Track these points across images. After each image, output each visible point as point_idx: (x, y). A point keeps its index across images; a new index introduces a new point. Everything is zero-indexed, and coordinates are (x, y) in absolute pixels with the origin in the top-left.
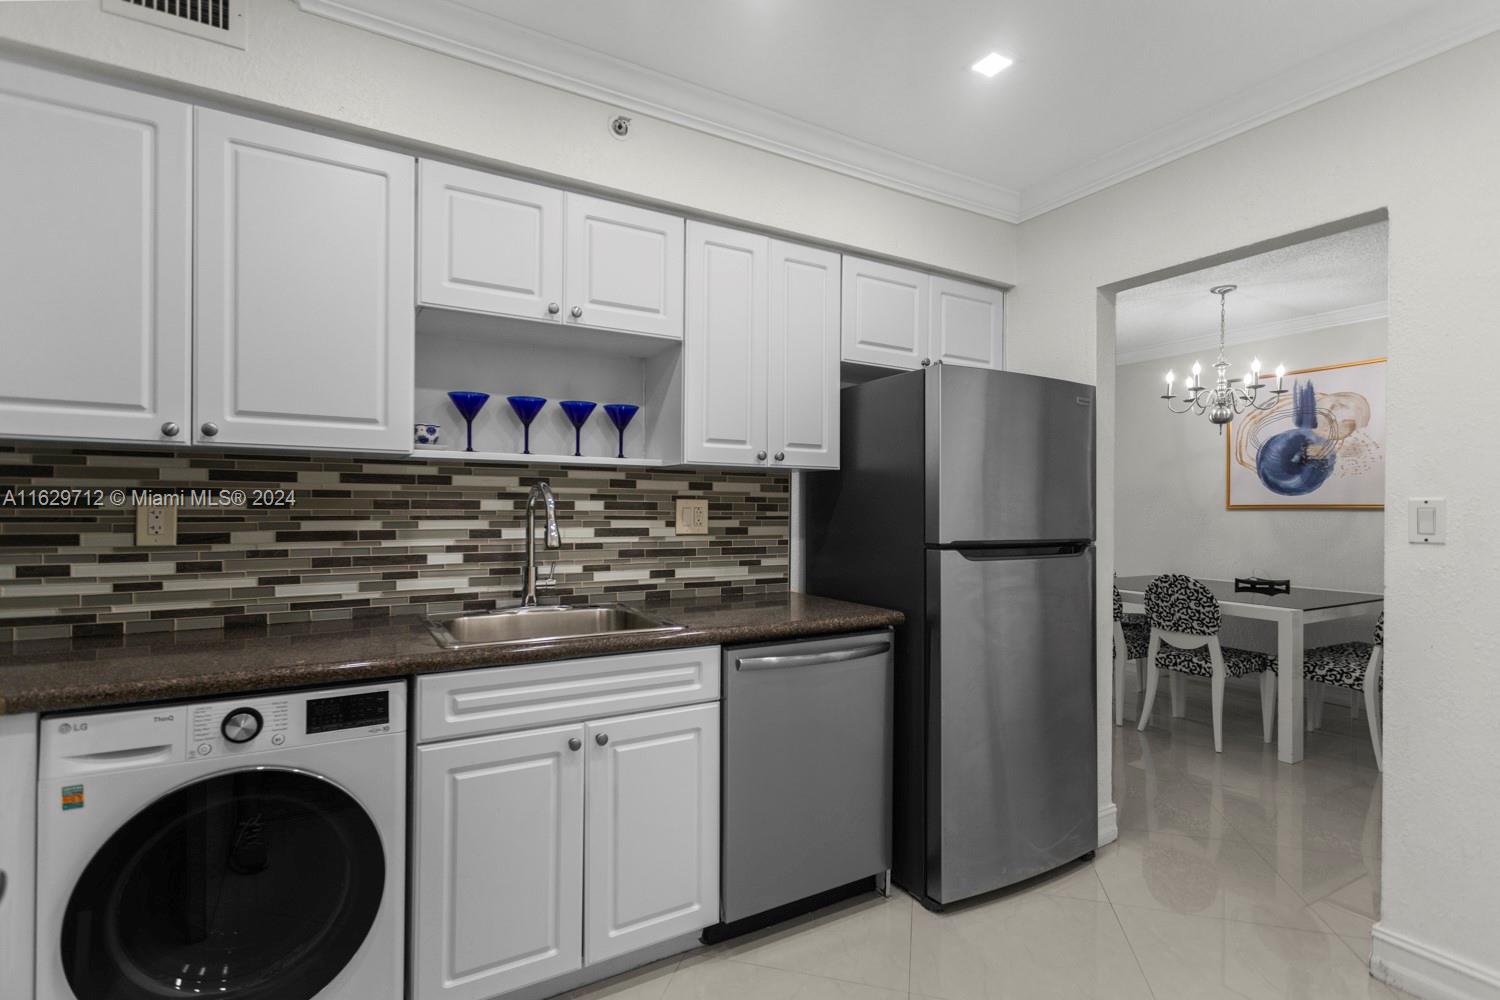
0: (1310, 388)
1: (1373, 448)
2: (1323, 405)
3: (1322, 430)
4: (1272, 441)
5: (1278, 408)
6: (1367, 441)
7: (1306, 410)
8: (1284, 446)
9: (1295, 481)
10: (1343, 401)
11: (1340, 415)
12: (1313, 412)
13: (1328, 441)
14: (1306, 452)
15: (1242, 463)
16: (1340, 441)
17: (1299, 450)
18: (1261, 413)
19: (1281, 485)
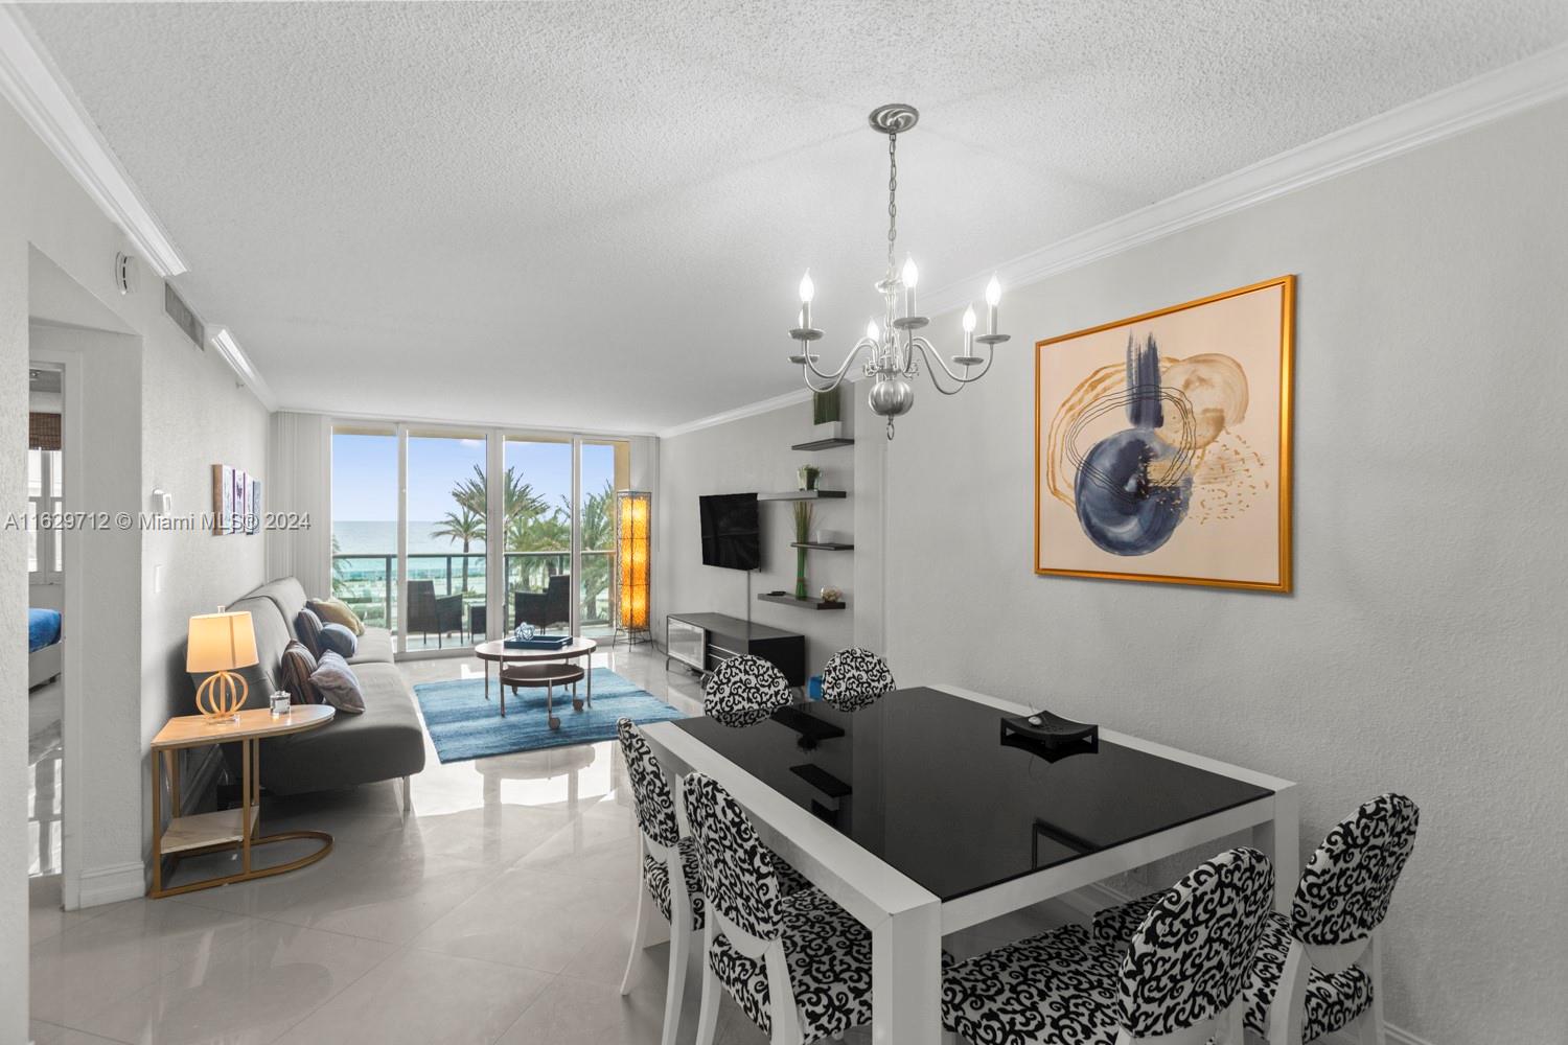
0: (1152, 348)
1: (1252, 465)
2: (1171, 380)
3: (1171, 433)
4: (1097, 451)
5: (1105, 390)
6: (1244, 453)
7: (1146, 401)
8: (1114, 461)
9: (1129, 529)
10: (1204, 371)
11: (1201, 400)
12: (1157, 397)
13: (1180, 452)
14: (1145, 472)
15: (1055, 492)
16: (1199, 452)
17: (1135, 469)
18: (1080, 401)
19: (1110, 535)
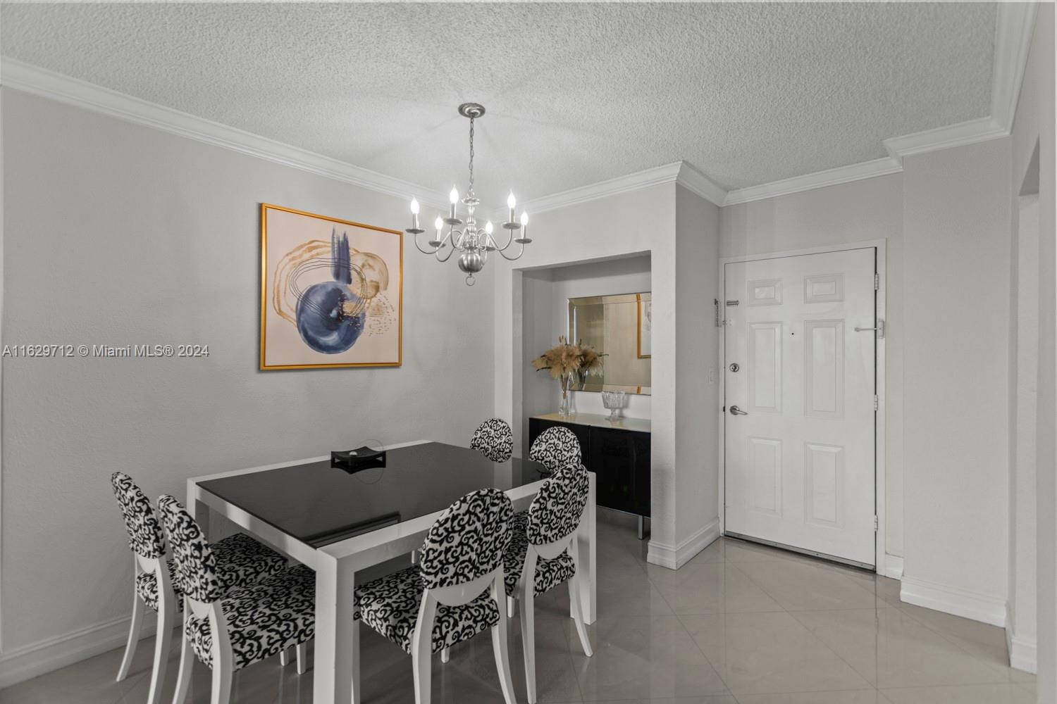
0: (346, 242)
1: (390, 310)
2: (356, 261)
3: (355, 288)
4: (312, 290)
5: (318, 254)
6: (387, 305)
7: (342, 267)
8: (323, 298)
9: (332, 339)
10: (371, 262)
11: (371, 276)
12: (348, 267)
13: (360, 299)
14: (342, 307)
15: (280, 312)
16: (369, 301)
17: (336, 305)
18: (301, 256)
19: (320, 342)
